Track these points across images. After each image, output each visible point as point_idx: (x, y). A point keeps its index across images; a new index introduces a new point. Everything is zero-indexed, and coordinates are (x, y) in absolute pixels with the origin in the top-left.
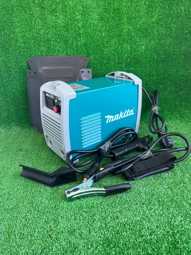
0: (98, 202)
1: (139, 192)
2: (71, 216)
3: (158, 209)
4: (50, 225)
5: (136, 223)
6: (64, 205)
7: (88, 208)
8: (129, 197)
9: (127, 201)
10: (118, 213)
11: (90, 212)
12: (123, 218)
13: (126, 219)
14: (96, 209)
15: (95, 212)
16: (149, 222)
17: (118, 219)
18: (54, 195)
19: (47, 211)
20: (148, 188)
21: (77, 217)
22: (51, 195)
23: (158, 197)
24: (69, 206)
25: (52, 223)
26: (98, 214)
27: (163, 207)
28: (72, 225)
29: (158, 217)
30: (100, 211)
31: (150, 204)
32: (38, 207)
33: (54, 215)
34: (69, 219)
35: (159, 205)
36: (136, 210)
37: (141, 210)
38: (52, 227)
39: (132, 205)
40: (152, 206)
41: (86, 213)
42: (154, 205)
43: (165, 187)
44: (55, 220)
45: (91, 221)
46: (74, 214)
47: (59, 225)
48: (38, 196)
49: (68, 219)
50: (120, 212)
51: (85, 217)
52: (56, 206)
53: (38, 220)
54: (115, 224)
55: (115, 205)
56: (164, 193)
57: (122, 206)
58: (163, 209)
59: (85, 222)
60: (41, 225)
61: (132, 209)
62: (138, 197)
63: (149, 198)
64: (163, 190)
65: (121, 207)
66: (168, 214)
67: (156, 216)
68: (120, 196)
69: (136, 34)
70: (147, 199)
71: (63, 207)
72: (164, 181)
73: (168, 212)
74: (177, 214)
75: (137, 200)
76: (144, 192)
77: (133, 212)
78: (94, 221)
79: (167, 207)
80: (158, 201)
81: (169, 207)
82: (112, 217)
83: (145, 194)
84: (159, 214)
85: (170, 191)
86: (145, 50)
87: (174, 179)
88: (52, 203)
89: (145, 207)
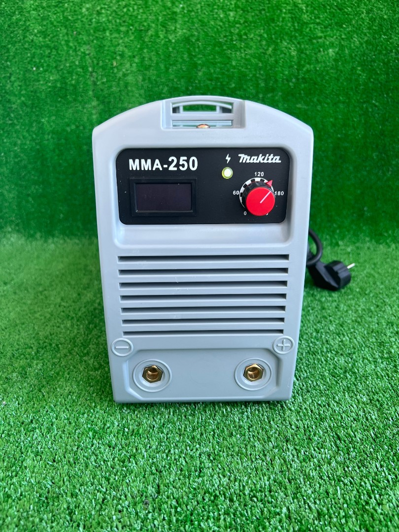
0: (155, 421)
3: (330, 459)
5: (255, 496)
7: (120, 436)
9: (240, 427)
10: (204, 457)
12: (216, 476)
13: (225, 481)
16: (297, 498)
17: (199, 476)
23: (335, 425)
27: (349, 454)
29: (328, 483)
30: (154, 447)
31: (308, 443)
35: (334, 448)
36: (261, 455)
37: (276, 457)
39: (252, 439)
40: (315, 450)
42: (320, 446)
43: (361, 398)
50: (213, 457)
51: (104, 461)
54: (185, 491)
55: (202, 434)
56: (357, 415)
57: (223, 440)
58: (348, 462)
63: (308, 427)
64: (355, 406)
65: (218, 443)
66: (361, 480)
67: (321, 482)
68: (223, 412)
69: (313, 18)
70: (302, 427)
71: (52, 425)
72: (361, 383)
73: (362, 471)
74: (391, 482)
75: (271, 427)
77: (252, 461)
79: (361, 456)
80: (336, 436)
81: (366, 456)
84: (333, 476)
85: (376, 413)
86: (336, 60)
87: (392, 379)
89: (292, 450)
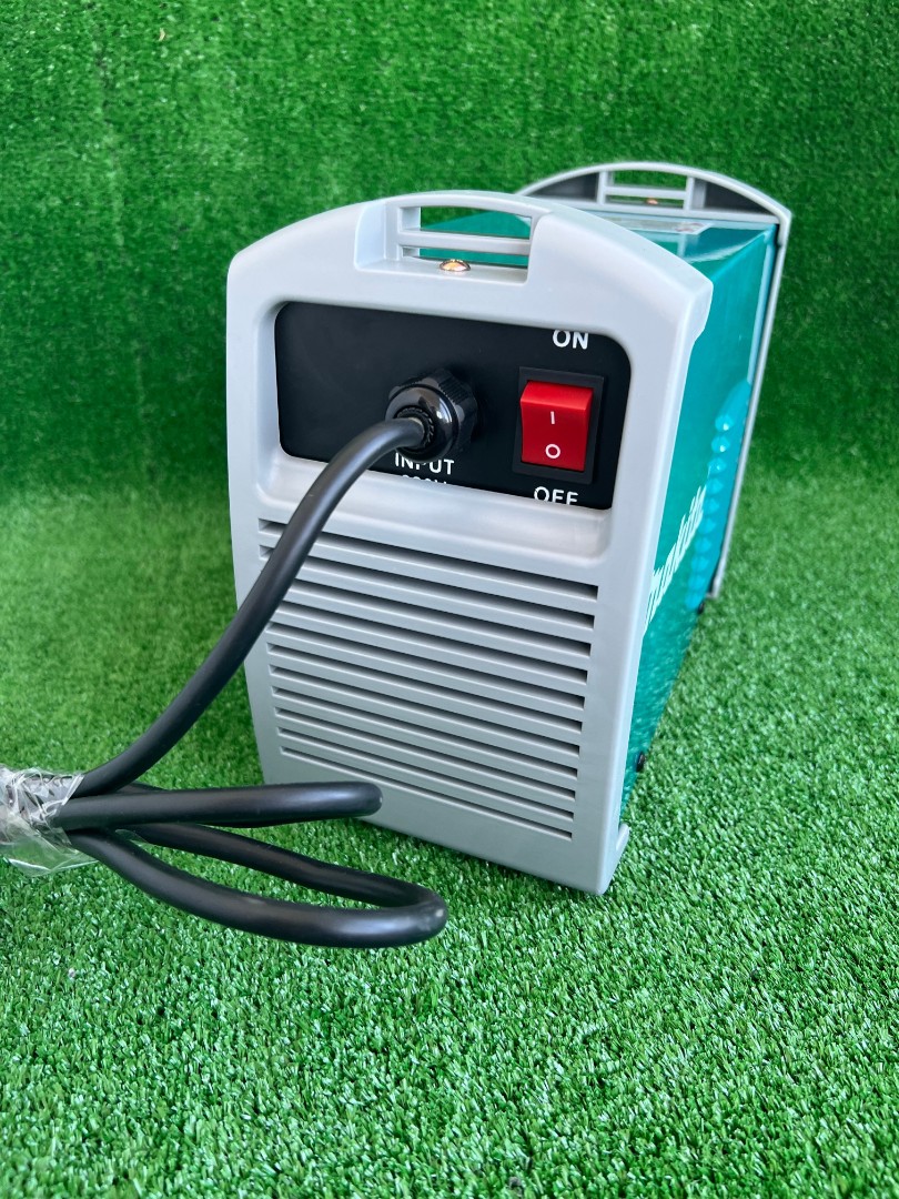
1: (715, 896)
2: (275, 1086)
4: (117, 1163)
6: (220, 997)
8: (654, 935)
11: (408, 1049)
14: (446, 1021)
15: (440, 1048)
18: (148, 924)
19: (100, 1051)
20: (768, 868)
21: (319, 1089)
22: (128, 928)
24: (257, 1004)
25: (133, 1152)
26: (464, 1064)
28: (286, 1154)
32: (30, 1024)
33: (153, 1079)
34: (262, 1108)
38: (136, 1181)
41: (383, 1057)
44: (161, 1125)
45: (417, 1122)
46: (295, 1069)
47: (185, 1166)
48: (38, 936)
49: (256, 1110)
52: (169, 1011)
53: (31, 1125)
59: (378, 1127)
60: (54, 1163)
61: (686, 1021)
62: (714, 930)
76: (744, 896)
78: (443, 1124)
82: (567, 1081)
83: (758, 913)
88: (137, 983)
